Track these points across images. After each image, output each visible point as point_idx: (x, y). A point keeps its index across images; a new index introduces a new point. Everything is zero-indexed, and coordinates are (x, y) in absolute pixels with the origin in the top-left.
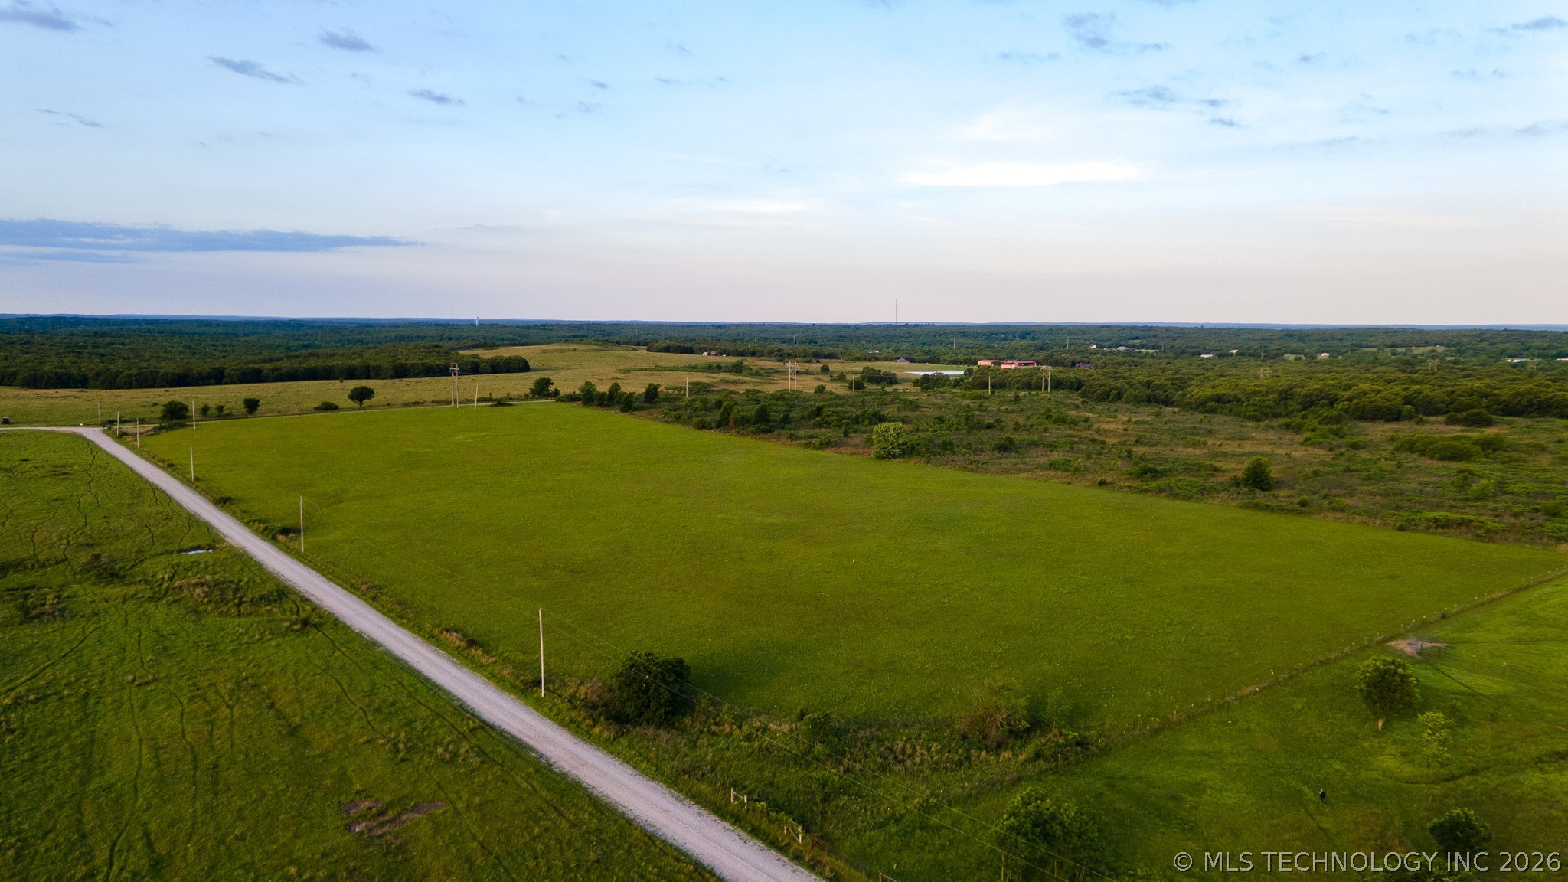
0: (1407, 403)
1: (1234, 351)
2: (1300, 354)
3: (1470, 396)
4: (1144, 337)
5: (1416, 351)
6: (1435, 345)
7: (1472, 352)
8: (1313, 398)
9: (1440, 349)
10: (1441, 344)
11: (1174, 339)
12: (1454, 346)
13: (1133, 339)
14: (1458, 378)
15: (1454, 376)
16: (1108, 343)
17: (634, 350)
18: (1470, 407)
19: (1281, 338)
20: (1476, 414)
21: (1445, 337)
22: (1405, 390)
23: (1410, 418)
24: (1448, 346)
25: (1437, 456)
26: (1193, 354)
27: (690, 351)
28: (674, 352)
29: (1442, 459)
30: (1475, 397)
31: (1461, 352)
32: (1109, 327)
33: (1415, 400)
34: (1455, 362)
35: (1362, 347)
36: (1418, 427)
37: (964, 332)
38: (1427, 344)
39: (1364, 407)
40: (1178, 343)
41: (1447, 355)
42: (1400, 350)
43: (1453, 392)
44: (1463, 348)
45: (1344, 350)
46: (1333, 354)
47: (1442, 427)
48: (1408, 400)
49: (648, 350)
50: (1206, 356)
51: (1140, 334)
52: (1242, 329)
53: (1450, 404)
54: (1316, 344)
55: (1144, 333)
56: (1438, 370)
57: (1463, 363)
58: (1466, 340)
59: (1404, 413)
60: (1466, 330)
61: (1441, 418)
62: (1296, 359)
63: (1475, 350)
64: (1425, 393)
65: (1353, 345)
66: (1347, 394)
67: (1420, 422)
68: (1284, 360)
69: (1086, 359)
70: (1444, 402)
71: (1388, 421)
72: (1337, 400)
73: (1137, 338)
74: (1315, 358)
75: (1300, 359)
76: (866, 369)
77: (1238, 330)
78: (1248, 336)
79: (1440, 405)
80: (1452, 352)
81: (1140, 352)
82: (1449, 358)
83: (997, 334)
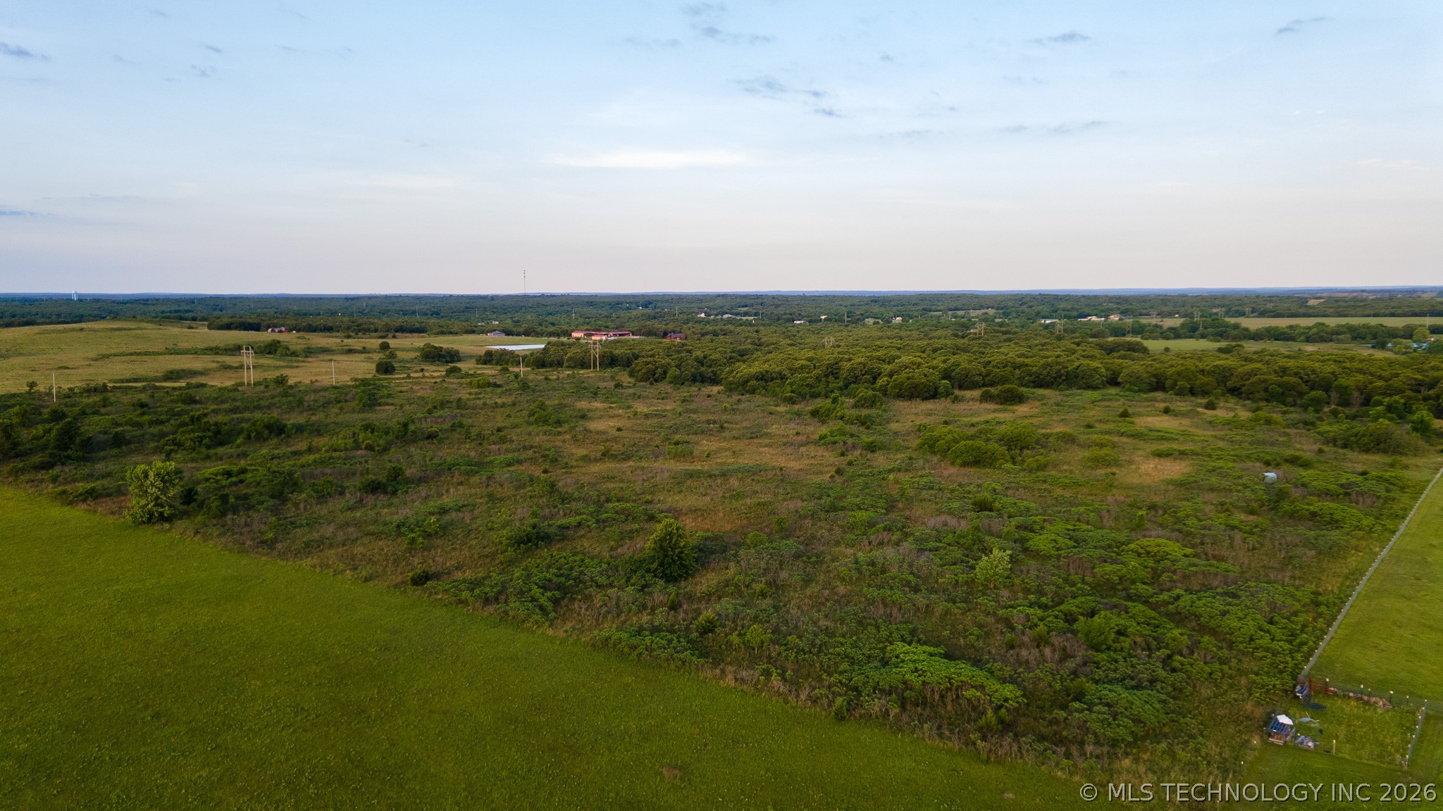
0: (944, 378)
1: (823, 317)
2: (878, 318)
3: (1004, 367)
4: (752, 305)
5: (973, 313)
6: (988, 308)
7: (1015, 315)
8: (858, 372)
9: (991, 312)
10: (992, 308)
11: (777, 306)
12: (1002, 309)
13: (743, 307)
14: (1000, 342)
15: (997, 340)
16: (715, 312)
17: (190, 328)
18: (1004, 380)
19: (867, 304)
20: (1008, 391)
21: (995, 301)
22: (944, 362)
23: (947, 394)
24: (997, 309)
25: (959, 461)
26: (788, 320)
27: (256, 327)
28: (236, 328)
29: (965, 464)
30: (1009, 369)
31: (1006, 315)
32: (724, 296)
33: (953, 374)
34: (1001, 325)
35: (930, 311)
36: (953, 406)
37: (591, 302)
38: (981, 307)
39: (902, 384)
40: (780, 311)
41: (995, 317)
42: (960, 313)
43: (990, 362)
44: (1008, 311)
45: (916, 314)
46: (906, 317)
47: (976, 406)
48: (946, 375)
49: (210, 327)
50: (798, 322)
51: (749, 302)
52: (837, 296)
53: (987, 376)
54: (895, 309)
55: (752, 301)
56: (985, 333)
57: (1008, 325)
58: (1010, 304)
59: (941, 390)
60: (1011, 295)
61: (977, 393)
62: (874, 323)
63: (1017, 312)
64: (964, 365)
65: (924, 309)
66: (888, 368)
67: (956, 400)
68: (864, 325)
69: (678, 329)
70: (980, 375)
71: (925, 399)
72: (880, 374)
73: (746, 306)
74: (890, 322)
75: (878, 323)
76: (428, 345)
77: (834, 296)
78: (840, 303)
79: (977, 378)
80: (1000, 314)
81: (741, 319)
82: (997, 320)
83: (622, 303)
